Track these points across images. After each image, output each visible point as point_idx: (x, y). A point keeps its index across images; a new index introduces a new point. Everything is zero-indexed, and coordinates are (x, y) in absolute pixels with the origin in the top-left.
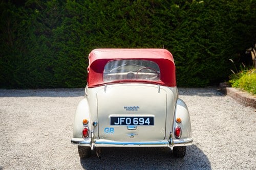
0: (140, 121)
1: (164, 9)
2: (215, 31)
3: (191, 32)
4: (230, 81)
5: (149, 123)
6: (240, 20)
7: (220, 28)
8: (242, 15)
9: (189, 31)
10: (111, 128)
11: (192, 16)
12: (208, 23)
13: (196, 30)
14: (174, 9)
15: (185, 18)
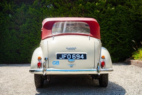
0: (77, 56)
1: (90, 13)
2: (122, 27)
3: (107, 27)
4: (133, 56)
5: (83, 58)
6: (137, 20)
7: (125, 25)
8: (139, 17)
9: (106, 27)
10: (57, 61)
11: (107, 17)
12: (118, 22)
13: (110, 26)
14: (96, 13)
15: (104, 19)
